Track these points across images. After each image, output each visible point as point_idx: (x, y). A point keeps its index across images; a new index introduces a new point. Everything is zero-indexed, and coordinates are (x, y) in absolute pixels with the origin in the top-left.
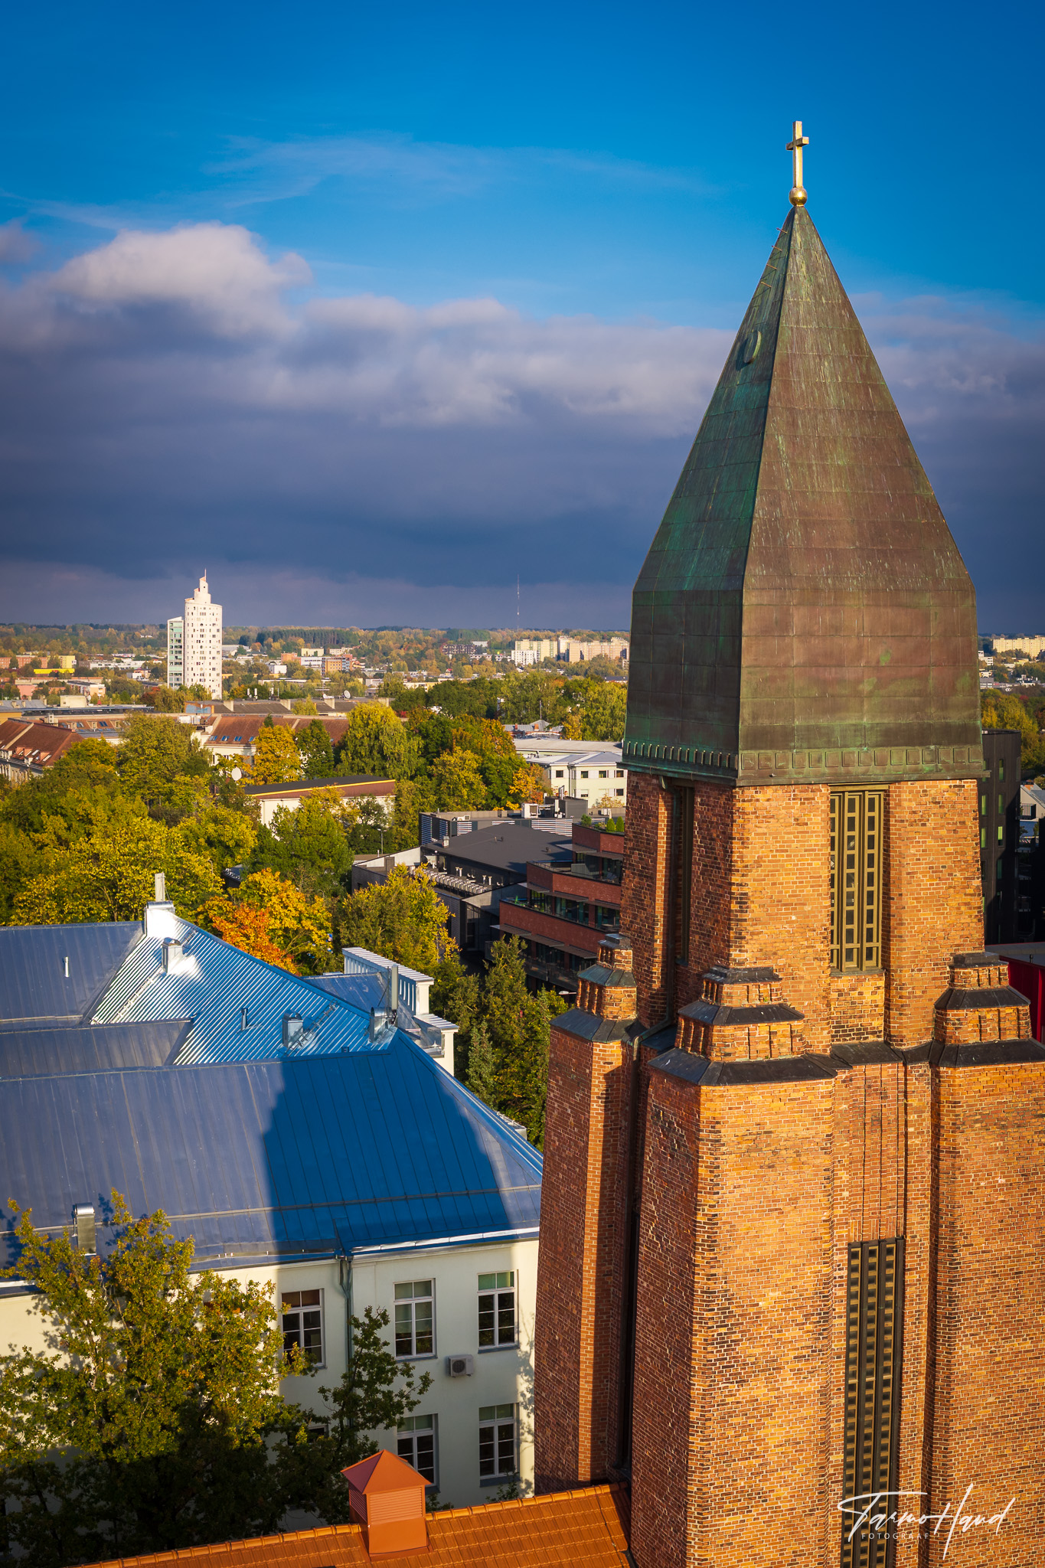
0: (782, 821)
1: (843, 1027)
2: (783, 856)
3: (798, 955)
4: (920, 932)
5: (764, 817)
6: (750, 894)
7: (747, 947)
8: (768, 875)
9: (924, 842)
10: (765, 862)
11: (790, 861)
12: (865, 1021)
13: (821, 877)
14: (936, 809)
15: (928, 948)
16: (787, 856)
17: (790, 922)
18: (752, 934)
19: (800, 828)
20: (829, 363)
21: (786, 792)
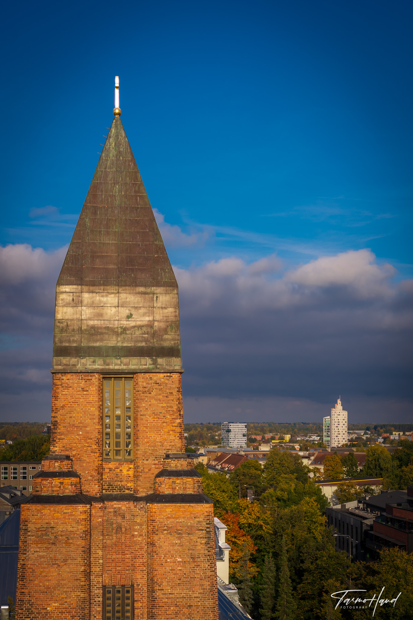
0: (75, 389)
1: (112, 485)
2: (75, 405)
3: (83, 450)
4: (148, 442)
5: (66, 387)
6: (59, 421)
7: (56, 445)
8: (68, 413)
9: (149, 401)
10: (66, 407)
11: (79, 407)
12: (123, 483)
13: (95, 415)
14: (157, 386)
15: (152, 450)
16: (78, 405)
17: (79, 435)
18: (59, 439)
19: (85, 393)
20: (119, 186)
21: (78, 376)
